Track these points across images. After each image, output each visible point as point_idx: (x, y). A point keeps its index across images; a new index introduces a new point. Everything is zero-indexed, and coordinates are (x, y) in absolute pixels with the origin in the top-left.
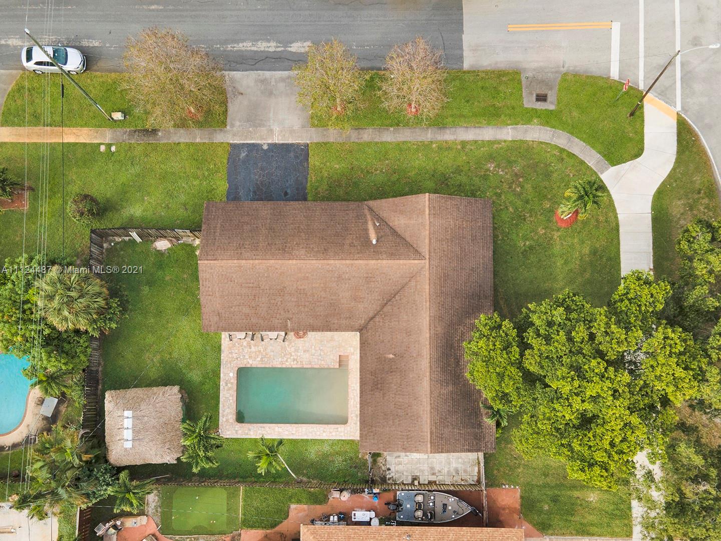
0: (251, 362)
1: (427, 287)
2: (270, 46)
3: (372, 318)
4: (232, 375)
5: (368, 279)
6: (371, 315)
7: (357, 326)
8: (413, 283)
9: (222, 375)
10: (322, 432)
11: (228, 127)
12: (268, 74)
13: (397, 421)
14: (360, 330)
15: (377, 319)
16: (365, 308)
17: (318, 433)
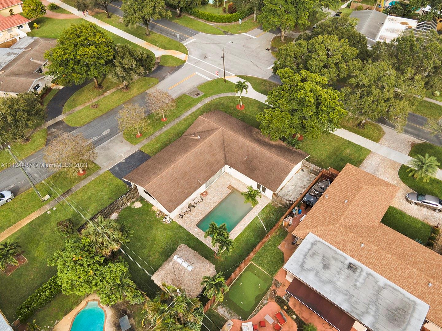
0: (198, 219)
2: (95, 139)
3: (225, 157)
4: (197, 229)
7: (223, 163)
9: (192, 234)
10: (253, 213)
11: (102, 167)
12: (102, 145)
14: (226, 164)
17: (253, 215)
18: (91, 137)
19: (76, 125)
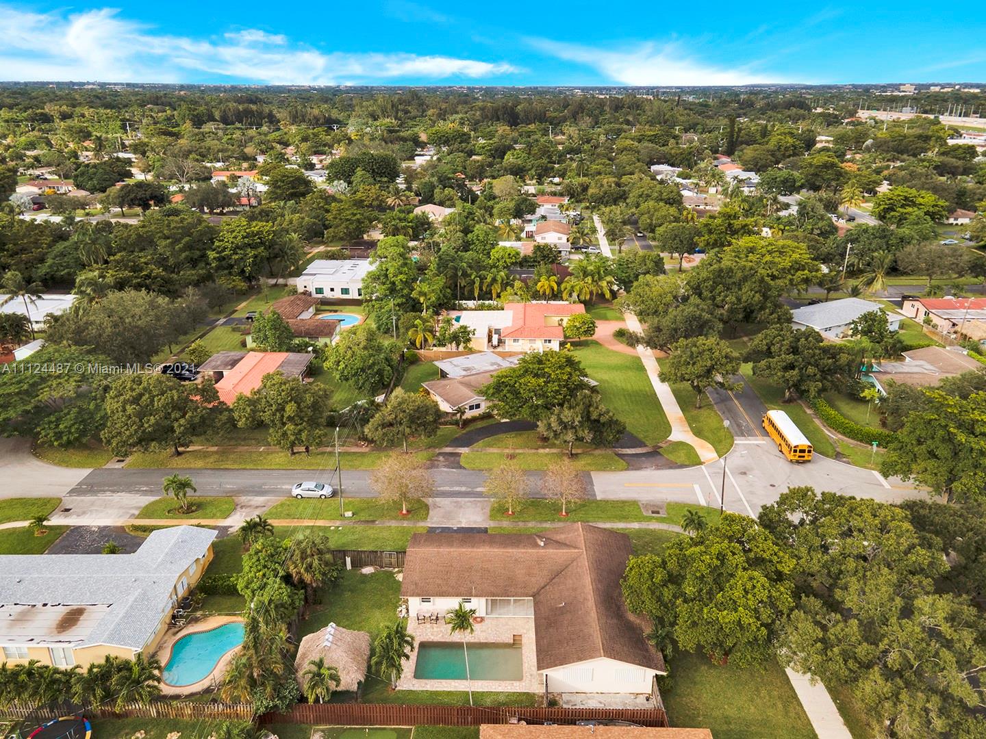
0: (432, 637)
1: (587, 564)
2: (463, 489)
3: (543, 588)
5: (540, 561)
6: (542, 585)
7: (531, 593)
8: (575, 563)
11: (428, 521)
12: (459, 499)
13: (571, 643)
14: (533, 596)
15: (548, 587)
16: (537, 581)
18: (464, 484)
19: (466, 466)
